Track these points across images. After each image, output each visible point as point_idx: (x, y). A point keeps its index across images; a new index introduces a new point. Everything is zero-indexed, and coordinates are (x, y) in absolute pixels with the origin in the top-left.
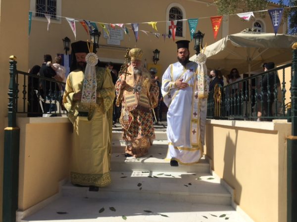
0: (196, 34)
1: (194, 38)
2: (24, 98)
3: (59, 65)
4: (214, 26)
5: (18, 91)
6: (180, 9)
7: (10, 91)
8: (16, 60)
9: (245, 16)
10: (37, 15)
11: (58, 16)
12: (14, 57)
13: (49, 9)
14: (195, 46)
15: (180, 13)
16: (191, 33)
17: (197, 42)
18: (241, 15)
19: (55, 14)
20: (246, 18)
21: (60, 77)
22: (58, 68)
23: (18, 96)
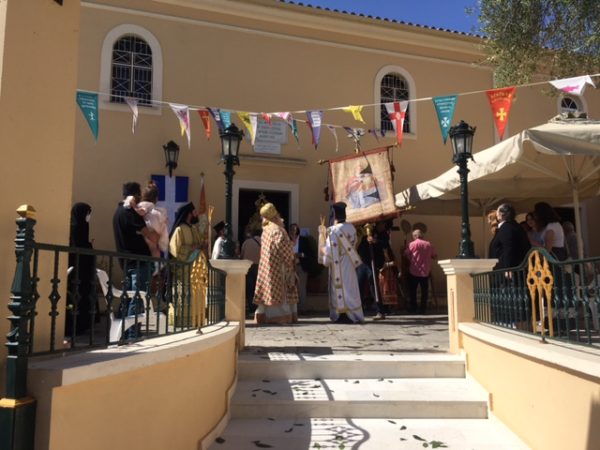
0: (456, 128)
1: (451, 137)
2: (54, 314)
3: (151, 204)
4: (495, 110)
5: (37, 296)
6: (403, 78)
7: (15, 300)
8: (33, 218)
9: (571, 85)
10: (113, 100)
11: (156, 100)
12: (30, 208)
13: (136, 87)
14: (455, 156)
15: (402, 84)
16: (441, 126)
17: (460, 145)
18: (559, 84)
19: (149, 97)
20: (572, 88)
21: (154, 232)
22: (149, 209)
23: (37, 310)
